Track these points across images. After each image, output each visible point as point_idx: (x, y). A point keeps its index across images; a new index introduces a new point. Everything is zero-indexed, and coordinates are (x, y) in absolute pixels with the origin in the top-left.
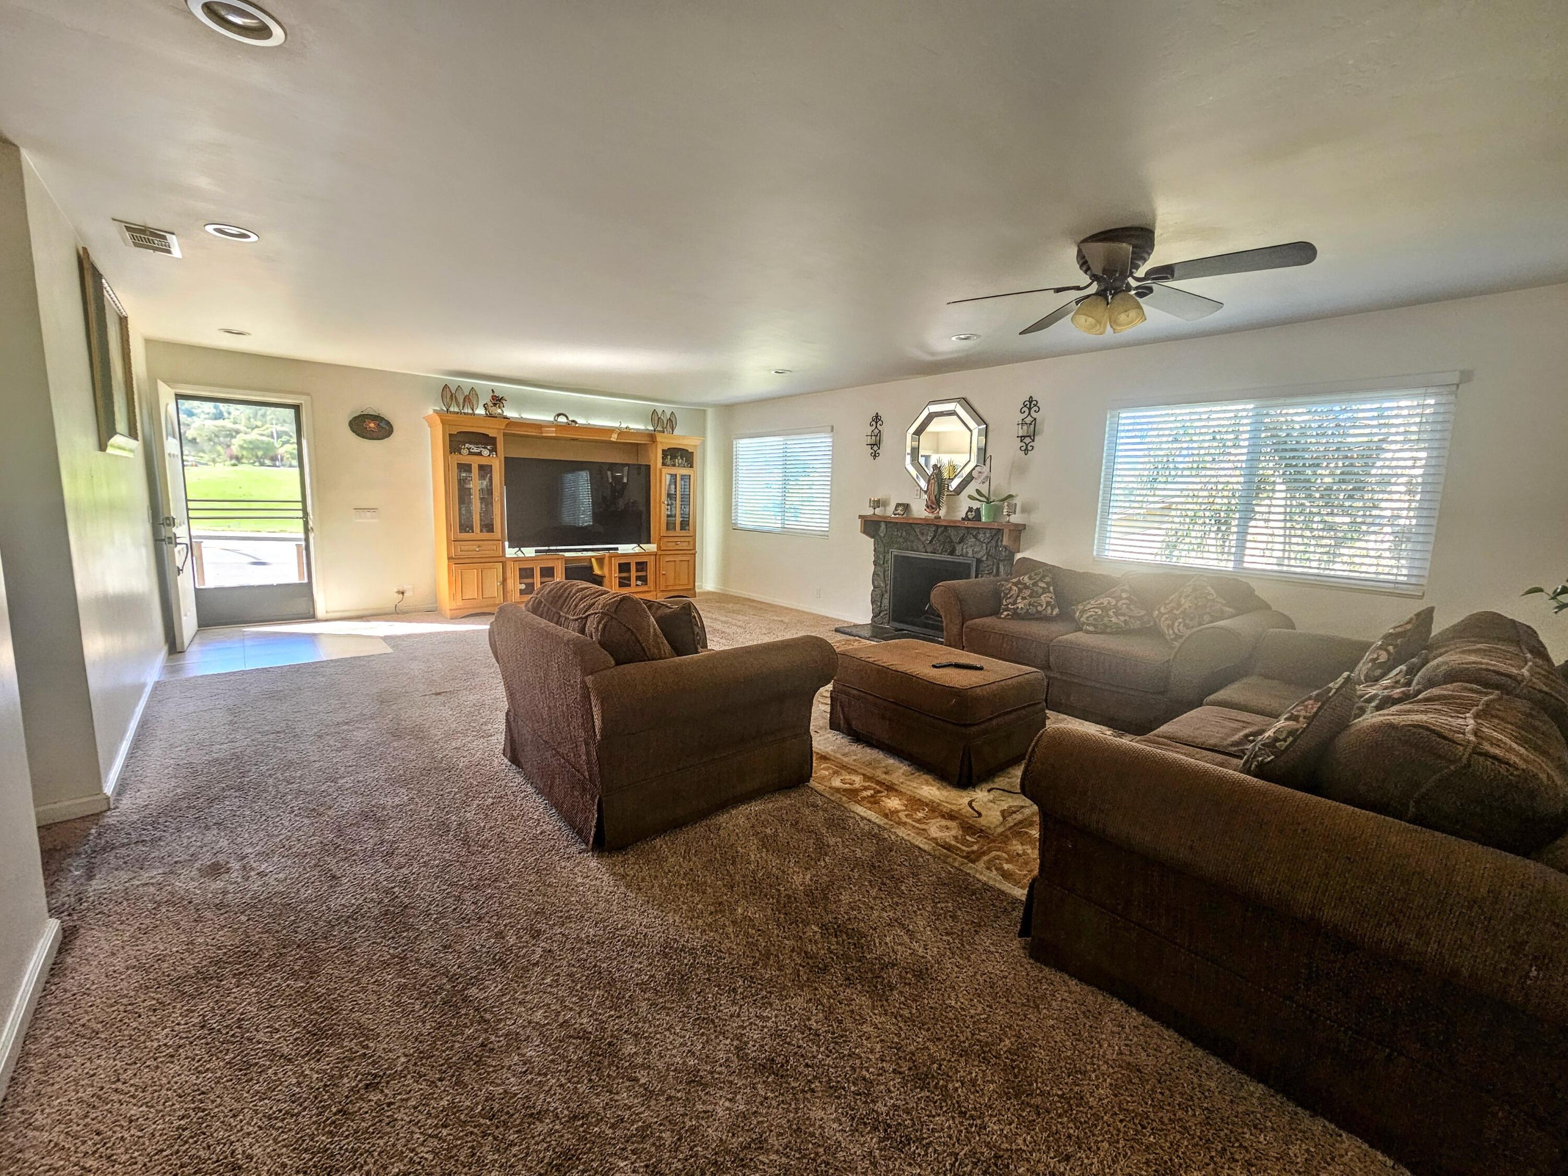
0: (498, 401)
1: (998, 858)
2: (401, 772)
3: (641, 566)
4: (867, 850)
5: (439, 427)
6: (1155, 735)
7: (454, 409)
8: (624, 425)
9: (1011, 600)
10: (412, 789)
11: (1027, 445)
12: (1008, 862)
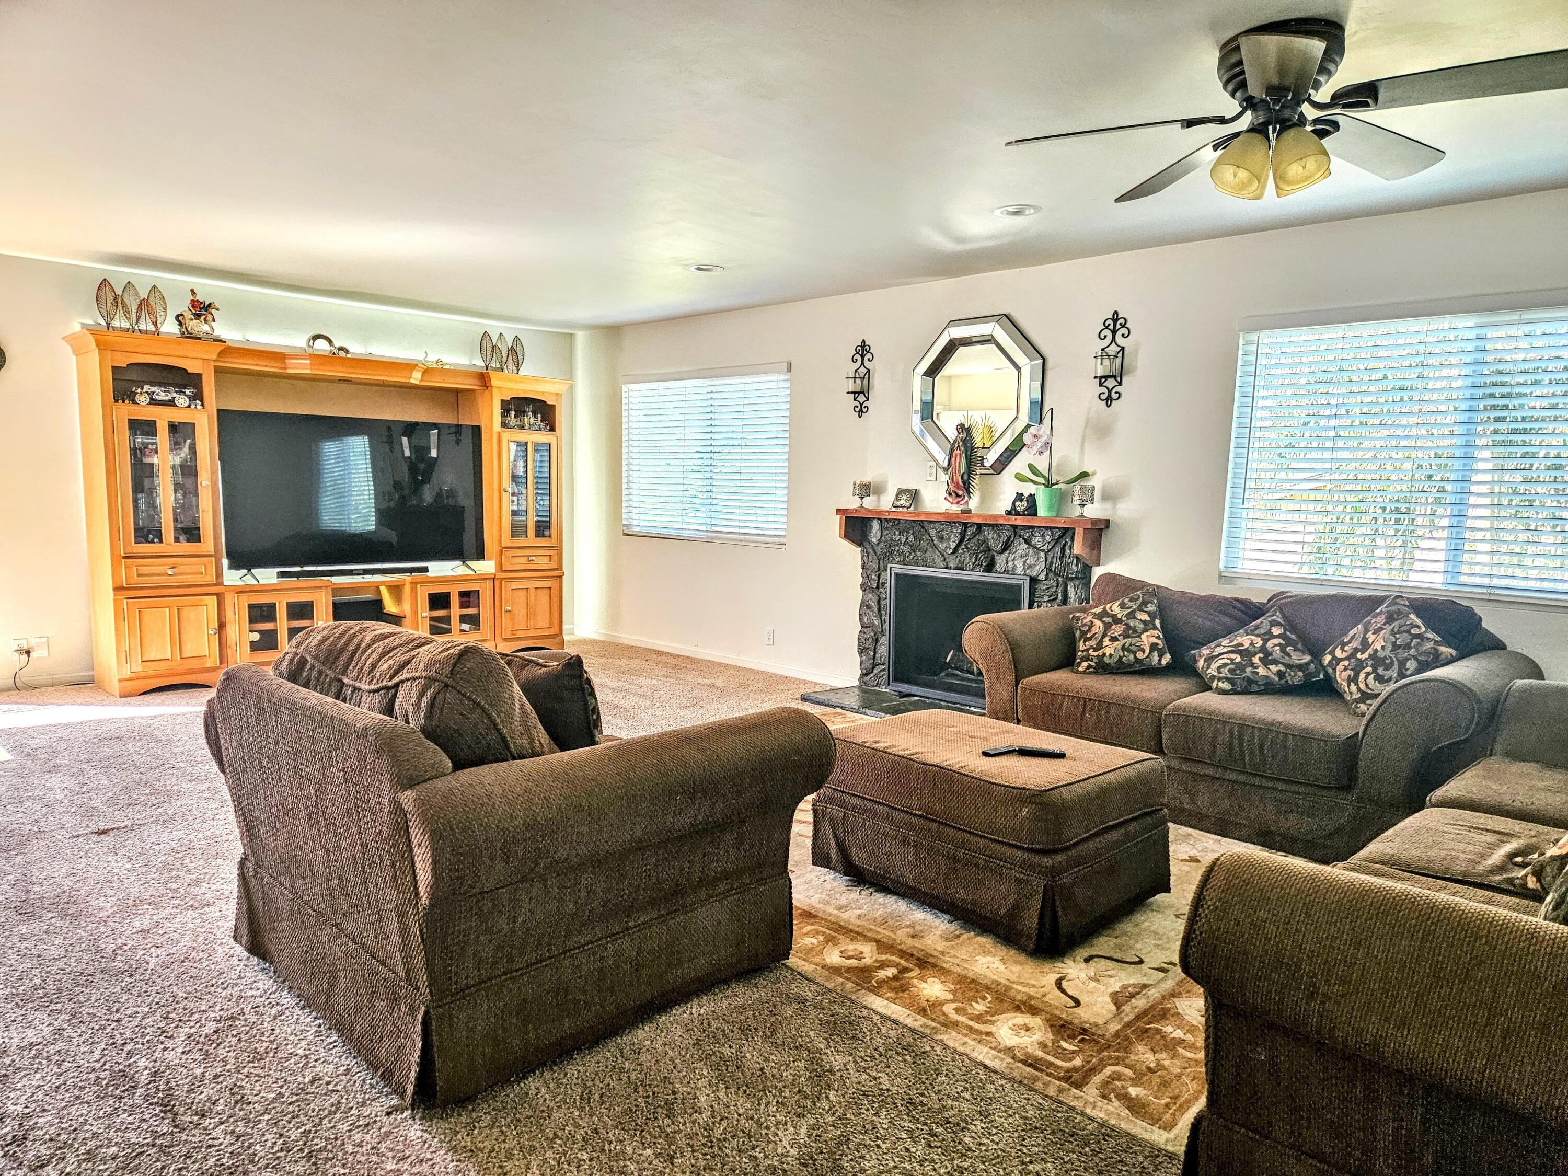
0: (202, 309)
1: (1117, 1077)
2: (37, 981)
3: (467, 598)
4: (899, 1075)
5: (94, 356)
6: (1366, 859)
7: (120, 322)
8: (433, 358)
9: (1093, 643)
10: (60, 1012)
11: (1110, 391)
12: (1136, 1082)
